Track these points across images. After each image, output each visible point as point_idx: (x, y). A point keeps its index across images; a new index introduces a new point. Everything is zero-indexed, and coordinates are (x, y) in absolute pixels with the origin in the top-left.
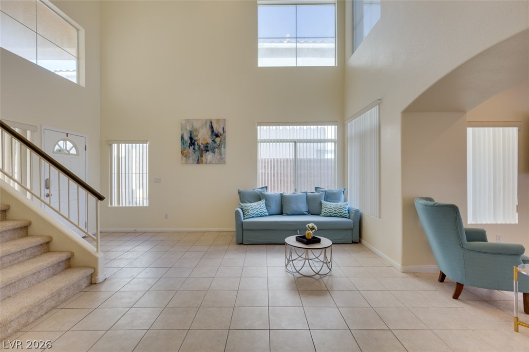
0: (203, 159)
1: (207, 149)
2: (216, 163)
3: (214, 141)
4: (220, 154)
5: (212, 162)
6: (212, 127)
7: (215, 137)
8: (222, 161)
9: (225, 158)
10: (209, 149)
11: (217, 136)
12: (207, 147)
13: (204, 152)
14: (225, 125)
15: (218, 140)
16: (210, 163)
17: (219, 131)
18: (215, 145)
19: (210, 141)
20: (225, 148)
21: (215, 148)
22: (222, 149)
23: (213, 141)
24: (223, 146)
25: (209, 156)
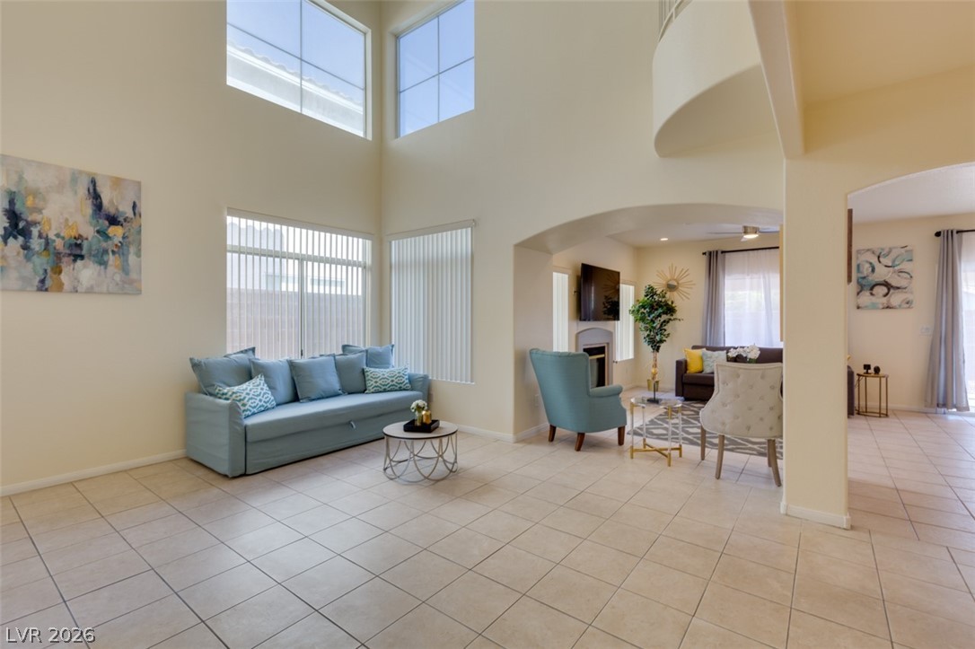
0: (64, 277)
1: (78, 252)
2: (109, 293)
3: (102, 233)
4: (125, 270)
5: (96, 289)
6: (96, 197)
7: (107, 223)
8: (129, 286)
9: (140, 281)
10: (84, 252)
11: (113, 221)
12: (79, 246)
13: (65, 259)
14: (139, 198)
15: (116, 232)
16: (90, 291)
17: (121, 209)
18: (109, 245)
19: (88, 231)
20: (138, 254)
21: (105, 252)
22: (132, 258)
23: (98, 232)
24: (132, 250)
25: (86, 272)
